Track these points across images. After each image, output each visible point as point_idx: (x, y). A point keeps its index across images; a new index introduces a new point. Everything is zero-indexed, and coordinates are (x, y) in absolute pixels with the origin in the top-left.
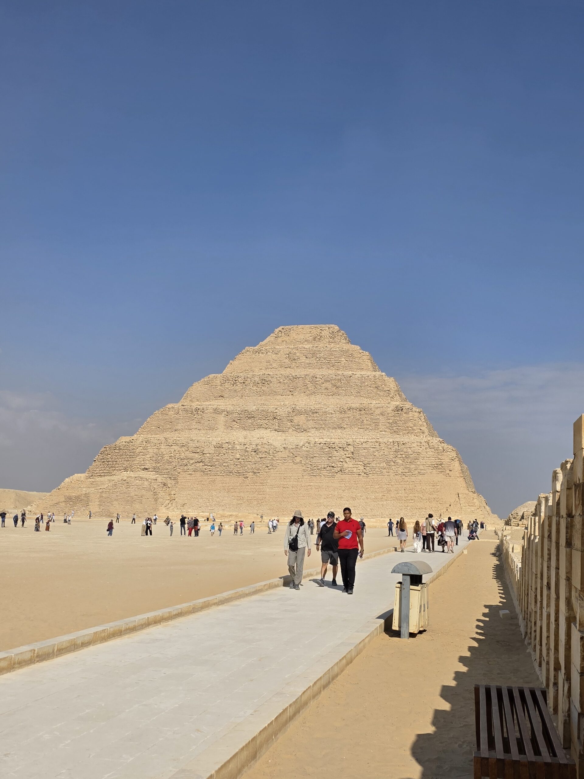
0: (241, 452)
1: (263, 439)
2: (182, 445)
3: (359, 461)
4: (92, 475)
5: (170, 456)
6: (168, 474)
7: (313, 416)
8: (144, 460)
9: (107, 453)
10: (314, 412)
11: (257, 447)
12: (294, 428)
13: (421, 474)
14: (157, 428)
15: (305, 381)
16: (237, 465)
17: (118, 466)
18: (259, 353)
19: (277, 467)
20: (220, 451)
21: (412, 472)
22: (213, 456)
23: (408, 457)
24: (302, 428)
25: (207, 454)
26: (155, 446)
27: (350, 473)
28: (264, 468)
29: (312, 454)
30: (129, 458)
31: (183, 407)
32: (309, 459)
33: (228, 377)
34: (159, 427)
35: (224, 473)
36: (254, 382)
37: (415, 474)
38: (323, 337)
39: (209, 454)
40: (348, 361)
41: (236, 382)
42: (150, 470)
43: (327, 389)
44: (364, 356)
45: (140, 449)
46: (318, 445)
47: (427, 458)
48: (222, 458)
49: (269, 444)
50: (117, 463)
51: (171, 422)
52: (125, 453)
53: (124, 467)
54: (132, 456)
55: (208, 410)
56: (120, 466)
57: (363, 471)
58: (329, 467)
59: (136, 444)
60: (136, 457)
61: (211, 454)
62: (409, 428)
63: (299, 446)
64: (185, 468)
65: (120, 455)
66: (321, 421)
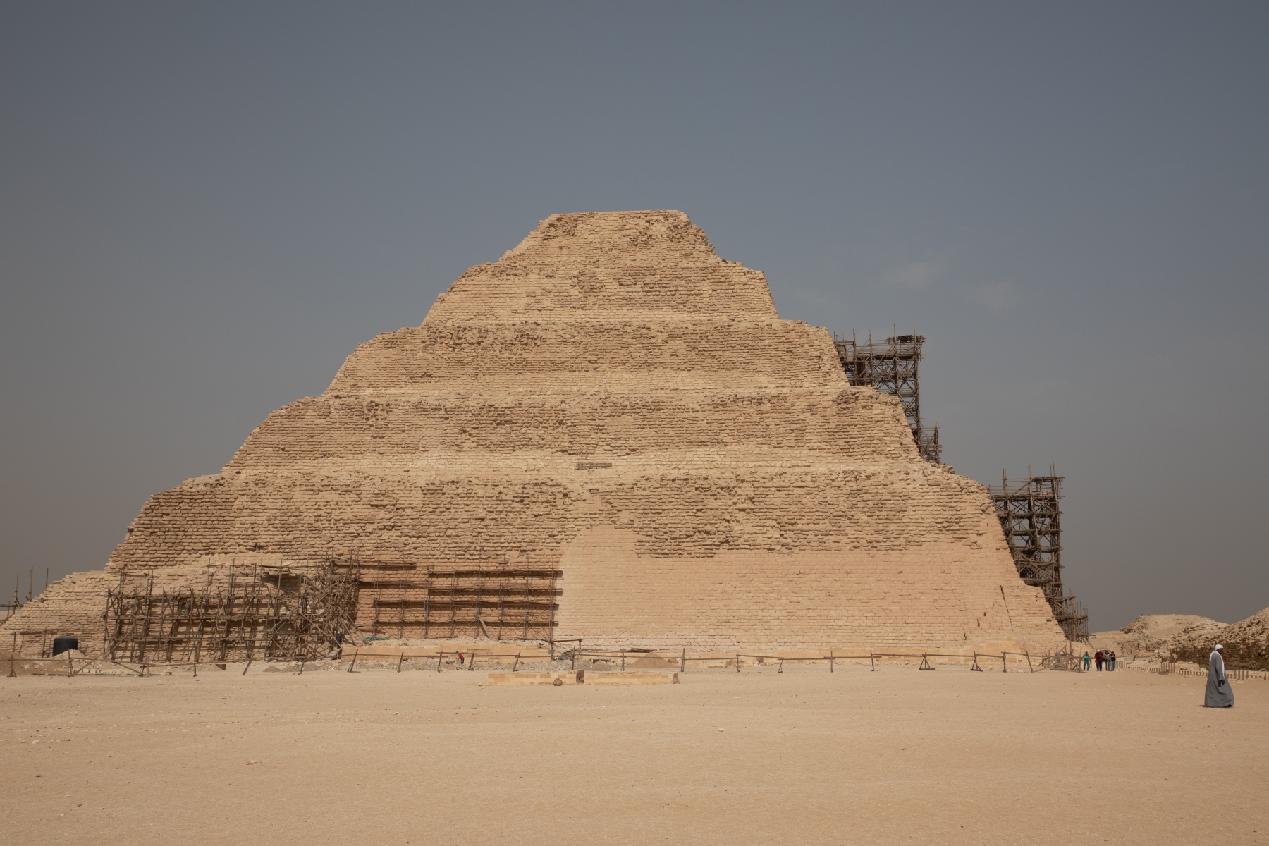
0: (487, 502)
1: (536, 472)
2: (344, 488)
3: (768, 519)
4: (126, 565)
5: (315, 514)
6: (313, 557)
7: (651, 418)
8: (253, 526)
9: (160, 511)
10: (653, 407)
11: (526, 491)
12: (607, 445)
13: (912, 544)
14: (278, 451)
15: (624, 336)
16: (479, 533)
17: (190, 541)
18: (508, 275)
19: (575, 535)
20: (439, 502)
21: (893, 539)
22: (422, 513)
23: (880, 506)
24: (626, 445)
25: (407, 510)
26: (280, 493)
27: (748, 547)
28: (545, 539)
29: (657, 503)
30: (216, 522)
31: (338, 401)
32: (650, 515)
33: (440, 330)
34: (283, 450)
35: (449, 552)
36: (503, 341)
37: (899, 546)
38: (654, 237)
39: (413, 508)
40: (718, 291)
41: (460, 341)
42: (270, 549)
43: (677, 356)
44: (753, 280)
45: (242, 500)
46: (670, 482)
47: (926, 508)
48: (442, 517)
49: (554, 483)
50: (187, 535)
51: (312, 437)
52: (205, 511)
53: (205, 544)
54: (224, 517)
55: (400, 407)
56: (194, 541)
57: (778, 541)
58: (697, 534)
59: (232, 489)
60: (233, 518)
61: (416, 509)
62: (874, 442)
63: (625, 487)
64: (354, 542)
65: (192, 515)
66: (670, 429)
